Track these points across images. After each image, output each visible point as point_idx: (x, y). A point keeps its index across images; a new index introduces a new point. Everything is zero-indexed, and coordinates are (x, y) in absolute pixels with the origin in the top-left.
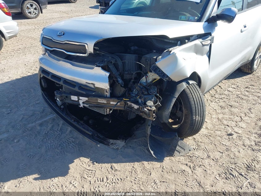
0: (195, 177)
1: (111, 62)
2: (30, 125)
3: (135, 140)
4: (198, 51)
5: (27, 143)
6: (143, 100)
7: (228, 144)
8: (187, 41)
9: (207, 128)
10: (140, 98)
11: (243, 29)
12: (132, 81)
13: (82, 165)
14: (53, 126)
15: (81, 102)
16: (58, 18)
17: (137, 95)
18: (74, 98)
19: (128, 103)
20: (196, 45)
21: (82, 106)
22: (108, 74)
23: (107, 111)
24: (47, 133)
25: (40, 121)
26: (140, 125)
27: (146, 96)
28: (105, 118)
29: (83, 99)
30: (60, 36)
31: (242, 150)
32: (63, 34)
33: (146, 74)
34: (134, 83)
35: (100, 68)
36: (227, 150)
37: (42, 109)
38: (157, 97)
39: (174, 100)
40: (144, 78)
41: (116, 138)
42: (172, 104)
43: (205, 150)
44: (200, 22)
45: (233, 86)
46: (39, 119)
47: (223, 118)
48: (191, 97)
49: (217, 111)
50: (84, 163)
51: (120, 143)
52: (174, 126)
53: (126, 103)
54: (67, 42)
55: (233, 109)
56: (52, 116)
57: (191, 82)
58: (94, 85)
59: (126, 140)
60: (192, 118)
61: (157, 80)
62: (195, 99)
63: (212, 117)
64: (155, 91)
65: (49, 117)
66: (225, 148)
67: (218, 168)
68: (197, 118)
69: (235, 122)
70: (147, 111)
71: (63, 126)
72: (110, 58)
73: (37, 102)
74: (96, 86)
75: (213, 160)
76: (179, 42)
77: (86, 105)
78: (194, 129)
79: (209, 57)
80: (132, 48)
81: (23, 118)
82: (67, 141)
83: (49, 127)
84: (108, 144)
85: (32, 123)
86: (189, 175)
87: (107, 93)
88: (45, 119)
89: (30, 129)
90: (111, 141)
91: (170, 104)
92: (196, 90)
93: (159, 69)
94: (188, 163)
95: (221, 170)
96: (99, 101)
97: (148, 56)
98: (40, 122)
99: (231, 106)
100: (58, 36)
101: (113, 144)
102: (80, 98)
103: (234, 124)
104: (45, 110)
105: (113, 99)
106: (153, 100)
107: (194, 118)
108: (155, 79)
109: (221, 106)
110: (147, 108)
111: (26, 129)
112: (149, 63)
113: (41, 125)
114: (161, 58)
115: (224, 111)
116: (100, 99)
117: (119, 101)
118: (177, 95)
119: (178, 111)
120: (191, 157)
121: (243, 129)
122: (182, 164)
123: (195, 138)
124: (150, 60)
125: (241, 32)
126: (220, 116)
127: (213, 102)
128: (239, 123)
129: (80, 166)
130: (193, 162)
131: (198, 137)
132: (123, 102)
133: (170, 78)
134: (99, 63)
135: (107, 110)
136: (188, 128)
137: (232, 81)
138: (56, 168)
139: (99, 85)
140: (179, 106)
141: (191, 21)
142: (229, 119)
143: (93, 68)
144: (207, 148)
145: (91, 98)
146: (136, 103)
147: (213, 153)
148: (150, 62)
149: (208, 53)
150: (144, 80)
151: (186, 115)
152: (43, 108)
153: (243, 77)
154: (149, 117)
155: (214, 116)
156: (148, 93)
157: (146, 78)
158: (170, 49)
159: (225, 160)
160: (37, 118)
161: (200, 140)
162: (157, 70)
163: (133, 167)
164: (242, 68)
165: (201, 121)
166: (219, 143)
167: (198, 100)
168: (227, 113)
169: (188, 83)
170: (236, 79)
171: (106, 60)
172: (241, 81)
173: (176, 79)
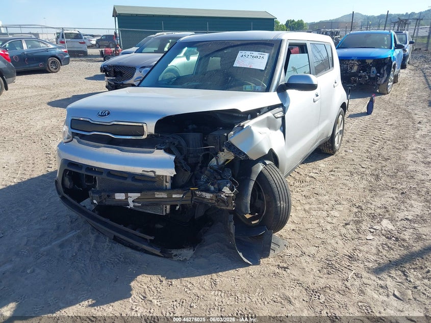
0: (293, 277)
1: (174, 144)
2: (43, 249)
3: (206, 248)
4: (270, 124)
5: (48, 271)
6: (216, 186)
7: (323, 236)
8: (258, 114)
9: (293, 222)
10: (212, 184)
11: (316, 98)
12: (200, 165)
13: (141, 286)
14: (81, 245)
15: (130, 201)
16: (35, 96)
17: (207, 182)
18: (120, 196)
19: (197, 193)
20: (268, 118)
21: (131, 205)
22: (173, 157)
23: (166, 210)
24: (74, 254)
25: (56, 242)
26: (208, 228)
27: (219, 181)
28: (156, 225)
29: (134, 196)
30: (103, 116)
31: (339, 241)
32: (108, 114)
33: (216, 154)
34: (201, 167)
35: (162, 151)
36: (323, 243)
37: (55, 226)
38: (233, 181)
39: (252, 184)
40: (214, 159)
41: (180, 246)
42: (251, 189)
43: (297, 246)
44: (268, 92)
45: (314, 171)
46: (55, 238)
47: (310, 209)
48: (270, 178)
49: (301, 201)
50: (143, 284)
51: (187, 253)
52: (253, 222)
53: (193, 194)
54: (116, 123)
55: (320, 198)
56: (75, 233)
57: (268, 162)
58: (154, 172)
59: (194, 247)
60: (276, 204)
61: (230, 161)
62: (276, 182)
63: (296, 209)
64: (229, 174)
65: (71, 235)
66: (320, 241)
67: (316, 264)
68: (282, 205)
69: (326, 212)
70: (225, 197)
71: (97, 243)
72: (171, 138)
73: (43, 218)
74: (156, 174)
75: (310, 256)
76: (249, 116)
77: (137, 204)
78: (280, 220)
79: (284, 132)
80: (190, 127)
81: (28, 241)
82: (109, 261)
83: (76, 247)
84: (170, 257)
85: (46, 245)
86: (285, 276)
87: (167, 184)
88: (66, 238)
89: (45, 253)
90: (174, 252)
91: (248, 189)
92: (276, 172)
93: (234, 145)
94: (279, 263)
95: (321, 265)
96: (156, 196)
97: (216, 133)
98: (58, 242)
99: (317, 194)
100: (100, 115)
101: (176, 255)
102: (130, 194)
103: (325, 214)
104: (59, 226)
105: (175, 191)
106: (228, 185)
107: (279, 205)
108: (227, 160)
109: (304, 196)
110: (224, 194)
111: (40, 255)
112: (218, 140)
113: (61, 246)
114: (234, 134)
115: (309, 200)
116: (158, 193)
117: (185, 192)
118: (254, 177)
119: (257, 200)
120: (281, 257)
121: (336, 218)
122: (273, 265)
123: (282, 234)
124: (220, 137)
125: (314, 102)
126: (307, 207)
127: (294, 192)
128: (331, 212)
129: (140, 288)
130: (286, 262)
131: (285, 234)
132: (189, 194)
133: (247, 156)
134: (160, 146)
135: (166, 207)
136: (272, 218)
137: (312, 165)
138: (105, 296)
139: (160, 172)
140: (257, 194)
141: (258, 91)
142: (318, 209)
143: (153, 152)
144: (299, 244)
145: (145, 193)
146: (208, 191)
147: (308, 248)
148: (220, 140)
149: (282, 128)
150: (213, 162)
151: (268, 203)
152: (55, 223)
153: (325, 160)
154: (228, 206)
155: (298, 208)
156: (221, 177)
157: (217, 160)
158: (242, 124)
159: (323, 253)
160: (52, 238)
161: (288, 237)
162: (231, 147)
163: (211, 279)
164: (321, 148)
165: (287, 208)
166: (312, 237)
167: (279, 182)
168: (314, 203)
169: (265, 164)
170: (316, 163)
171: (167, 141)
172: (322, 164)
173: (254, 157)
